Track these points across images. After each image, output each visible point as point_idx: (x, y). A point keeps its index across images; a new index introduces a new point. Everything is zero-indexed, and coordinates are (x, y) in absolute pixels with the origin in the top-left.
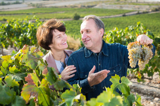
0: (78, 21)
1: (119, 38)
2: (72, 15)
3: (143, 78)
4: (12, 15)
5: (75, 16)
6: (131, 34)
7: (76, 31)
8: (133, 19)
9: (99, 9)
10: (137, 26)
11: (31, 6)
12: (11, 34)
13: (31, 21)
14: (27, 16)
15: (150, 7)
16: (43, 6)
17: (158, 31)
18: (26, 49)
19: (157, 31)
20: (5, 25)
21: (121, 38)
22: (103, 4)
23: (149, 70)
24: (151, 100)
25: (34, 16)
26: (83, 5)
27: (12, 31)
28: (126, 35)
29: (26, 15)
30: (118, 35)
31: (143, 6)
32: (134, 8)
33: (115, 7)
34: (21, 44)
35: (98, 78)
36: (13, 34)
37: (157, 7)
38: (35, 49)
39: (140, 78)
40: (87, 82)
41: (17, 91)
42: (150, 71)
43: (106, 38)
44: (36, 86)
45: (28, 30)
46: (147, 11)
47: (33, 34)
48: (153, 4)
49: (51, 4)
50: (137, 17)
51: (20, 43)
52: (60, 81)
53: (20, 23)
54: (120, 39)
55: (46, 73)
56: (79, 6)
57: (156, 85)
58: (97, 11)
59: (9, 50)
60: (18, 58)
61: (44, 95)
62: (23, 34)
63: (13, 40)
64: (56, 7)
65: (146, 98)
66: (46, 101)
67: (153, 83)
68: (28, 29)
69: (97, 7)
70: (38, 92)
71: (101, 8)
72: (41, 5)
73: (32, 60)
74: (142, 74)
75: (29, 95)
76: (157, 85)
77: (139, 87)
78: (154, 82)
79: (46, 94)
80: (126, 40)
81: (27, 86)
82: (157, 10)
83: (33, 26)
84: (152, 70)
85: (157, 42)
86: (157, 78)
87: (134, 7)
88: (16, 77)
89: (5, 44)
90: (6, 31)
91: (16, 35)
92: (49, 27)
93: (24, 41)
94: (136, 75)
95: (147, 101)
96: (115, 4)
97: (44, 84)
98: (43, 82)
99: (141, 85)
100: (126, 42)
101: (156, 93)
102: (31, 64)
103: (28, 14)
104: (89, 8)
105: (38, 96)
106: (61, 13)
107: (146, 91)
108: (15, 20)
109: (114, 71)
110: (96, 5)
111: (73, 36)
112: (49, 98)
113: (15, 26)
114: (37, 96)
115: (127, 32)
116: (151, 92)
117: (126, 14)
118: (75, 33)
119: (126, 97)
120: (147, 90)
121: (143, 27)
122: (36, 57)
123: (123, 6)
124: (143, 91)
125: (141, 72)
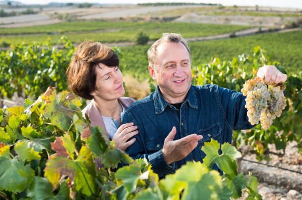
0: (145, 47)
1: (221, 78)
2: (133, 36)
3: (267, 152)
4: (20, 36)
5: (139, 36)
6: (244, 70)
7: (141, 65)
8: (250, 43)
9: (186, 24)
10: (255, 54)
11: (55, 18)
12: (19, 70)
13: (56, 47)
14: (49, 38)
15: (282, 19)
16: (79, 18)
17: (298, 66)
18: (51, 94)
19: (295, 65)
20: (7, 53)
21: (225, 78)
22: (194, 15)
23: (279, 137)
24: (282, 194)
25: (62, 38)
26: (155, 16)
27: (21, 65)
28: (234, 71)
29: (45, 35)
30: (220, 71)
31: (268, 18)
32: (251, 21)
33: (215, 21)
34: (38, 89)
35: (181, 149)
36: (22, 72)
37: (295, 20)
38: (67, 94)
39: (261, 152)
40: (161, 156)
41: (36, 168)
42: (280, 139)
43: (197, 77)
44: (70, 158)
45: (50, 63)
46: (277, 27)
47: (60, 71)
48: (288, 13)
49: (94, 14)
50: (258, 40)
51: (36, 87)
52: (112, 151)
53: (35, 50)
54: (224, 80)
55: (87, 136)
56: (148, 18)
57: (291, 166)
58: (182, 28)
59: (15, 101)
60: (37, 111)
61: (84, 175)
62: (42, 71)
63: (22, 83)
64: (103, 20)
65: (272, 190)
66: (89, 186)
67: (287, 162)
68: (52, 61)
69: (181, 20)
70: (75, 169)
71: (188, 21)
72: (76, 16)
73: (62, 114)
74: (265, 146)
75: (59, 174)
76: (295, 167)
77: (259, 171)
78: (289, 160)
79: (89, 173)
80: (236, 81)
81: (56, 159)
82: (294, 26)
83: (60, 55)
84: (283, 137)
85: (293, 85)
86: (294, 154)
87: (252, 19)
88: (34, 144)
89: (6, 91)
90: (9, 66)
91: (27, 72)
92: (89, 60)
93: (43, 84)
94: (253, 147)
95: (274, 195)
96: (216, 13)
97: (84, 156)
98: (84, 152)
99: (264, 166)
100: (234, 84)
101: (292, 182)
102: (61, 120)
103: (49, 33)
104: (166, 23)
105: (74, 176)
106: (113, 31)
107: (274, 179)
108: (26, 45)
109: (209, 135)
110: (179, 17)
111: (136, 75)
112: (93, 181)
113: (26, 56)
114: (72, 176)
115: (237, 66)
116: (283, 180)
117: (237, 34)
118: (139, 70)
119: (230, 179)
120: (275, 175)
121: (266, 57)
122: (70, 108)
123: (230, 17)
124: (268, 178)
125: (264, 142)
